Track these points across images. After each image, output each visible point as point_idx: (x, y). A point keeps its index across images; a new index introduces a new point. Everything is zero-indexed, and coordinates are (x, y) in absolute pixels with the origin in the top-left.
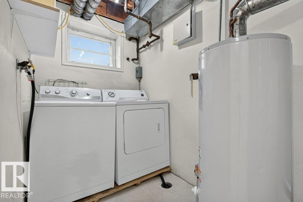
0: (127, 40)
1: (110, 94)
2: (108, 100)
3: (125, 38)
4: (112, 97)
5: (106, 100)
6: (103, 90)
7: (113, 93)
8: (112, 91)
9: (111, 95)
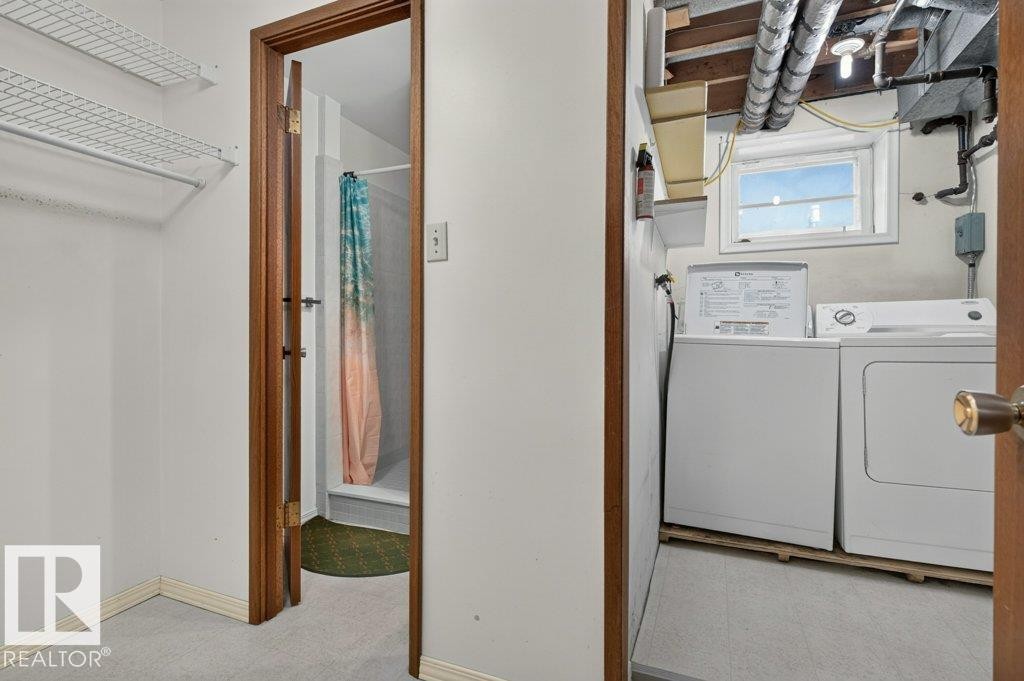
0: (914, 134)
1: (838, 316)
2: (832, 331)
3: (909, 132)
4: (845, 324)
5: (824, 332)
6: (819, 307)
7: (849, 314)
8: (848, 307)
9: (845, 318)
